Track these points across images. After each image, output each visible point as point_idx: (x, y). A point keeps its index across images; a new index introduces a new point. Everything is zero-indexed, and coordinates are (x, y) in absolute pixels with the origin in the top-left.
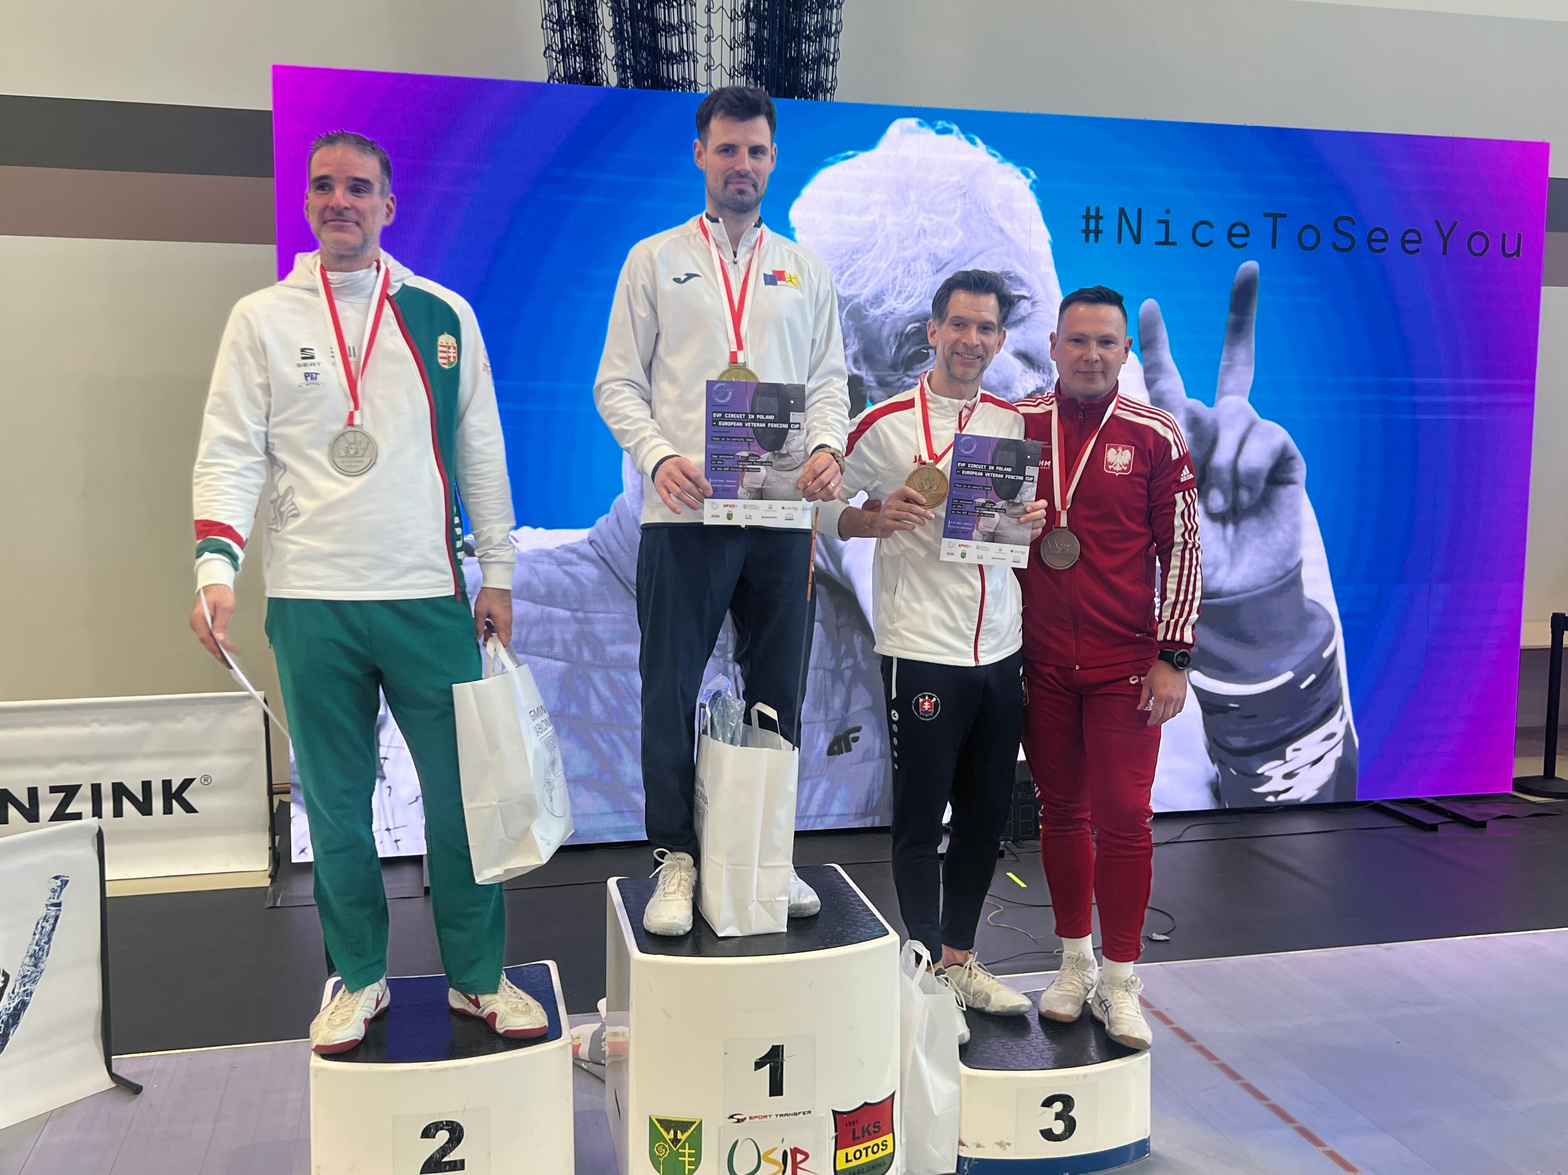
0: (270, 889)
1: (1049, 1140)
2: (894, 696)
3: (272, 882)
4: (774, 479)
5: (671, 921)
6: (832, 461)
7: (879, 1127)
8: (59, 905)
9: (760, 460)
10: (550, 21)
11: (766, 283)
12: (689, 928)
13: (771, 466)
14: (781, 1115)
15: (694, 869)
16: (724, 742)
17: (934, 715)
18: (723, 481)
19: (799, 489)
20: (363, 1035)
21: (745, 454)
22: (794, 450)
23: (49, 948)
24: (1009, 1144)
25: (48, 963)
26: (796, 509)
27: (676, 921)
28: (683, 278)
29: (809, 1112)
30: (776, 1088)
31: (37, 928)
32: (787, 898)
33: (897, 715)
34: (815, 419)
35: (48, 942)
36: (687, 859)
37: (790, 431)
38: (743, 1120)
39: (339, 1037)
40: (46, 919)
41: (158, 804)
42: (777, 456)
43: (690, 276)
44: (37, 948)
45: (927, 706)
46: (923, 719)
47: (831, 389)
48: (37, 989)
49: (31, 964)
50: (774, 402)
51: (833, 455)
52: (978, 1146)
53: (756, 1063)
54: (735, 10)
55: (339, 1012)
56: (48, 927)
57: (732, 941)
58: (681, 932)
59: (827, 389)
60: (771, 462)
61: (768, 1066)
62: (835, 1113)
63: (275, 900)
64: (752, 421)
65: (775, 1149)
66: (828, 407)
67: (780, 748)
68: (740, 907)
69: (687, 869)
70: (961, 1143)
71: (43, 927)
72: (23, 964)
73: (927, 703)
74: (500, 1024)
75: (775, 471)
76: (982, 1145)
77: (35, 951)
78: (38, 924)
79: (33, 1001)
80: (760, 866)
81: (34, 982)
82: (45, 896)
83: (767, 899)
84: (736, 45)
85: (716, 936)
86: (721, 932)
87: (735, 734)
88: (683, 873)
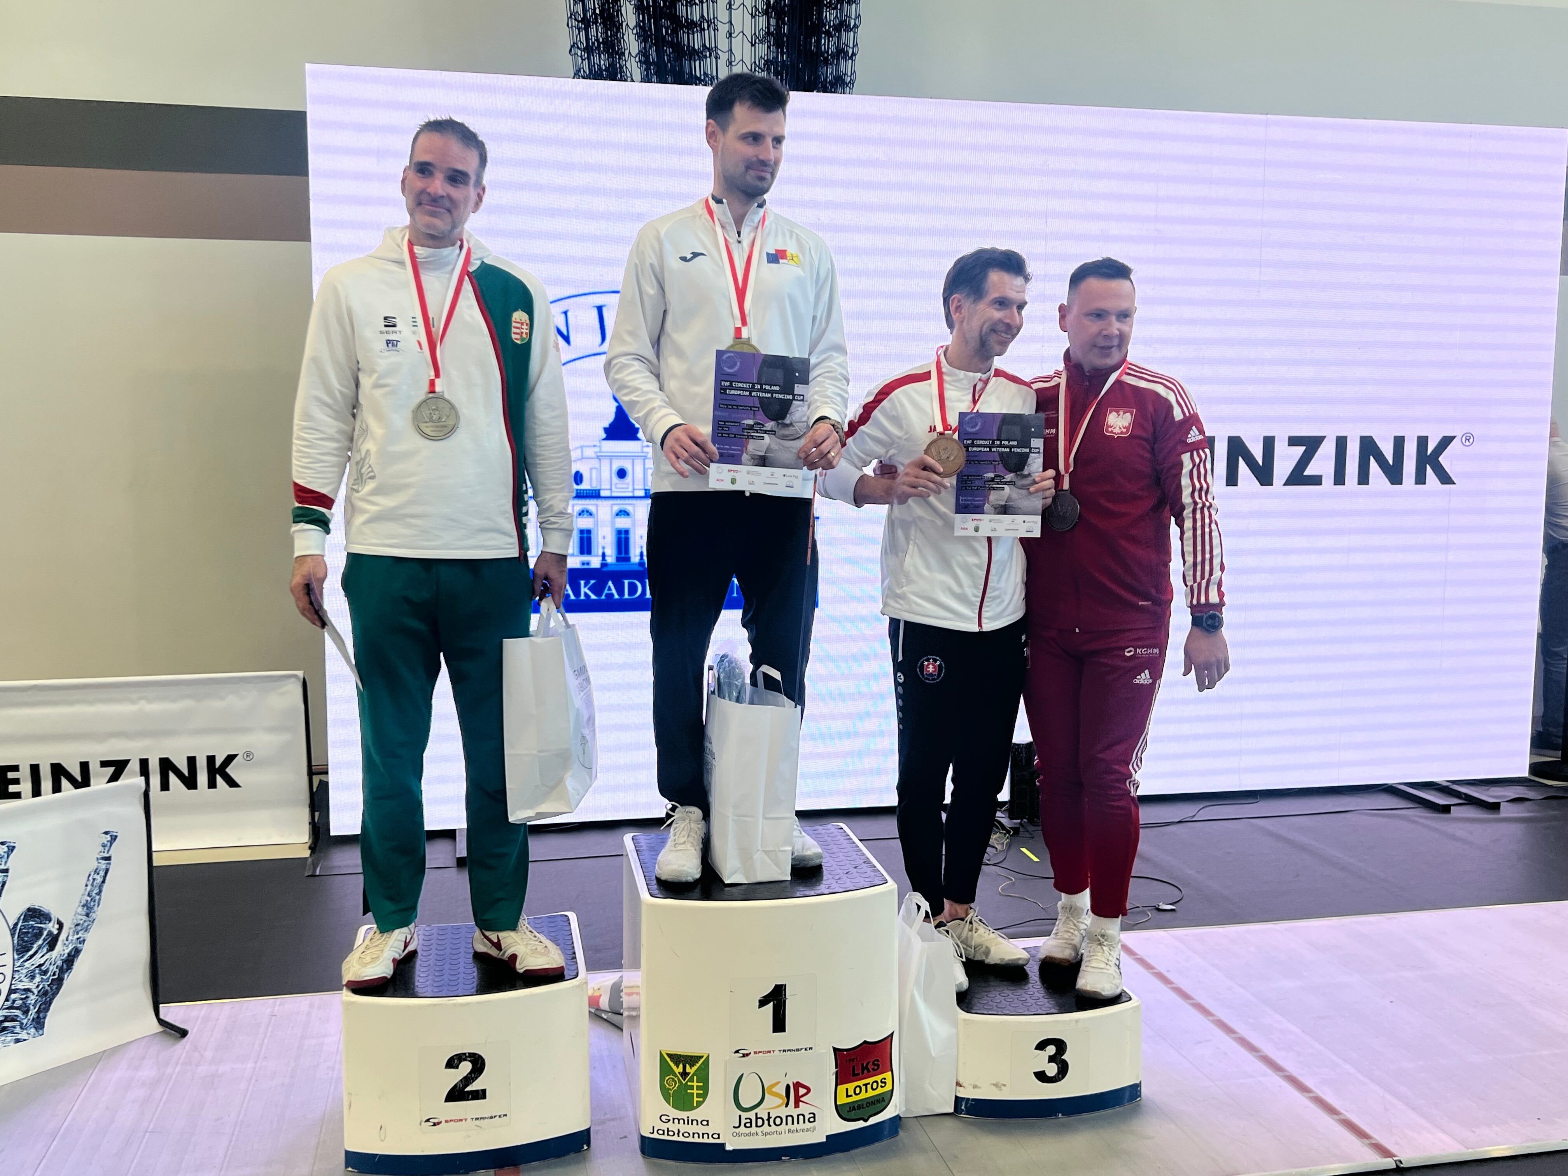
0: (310, 860)
1: (1043, 1082)
2: (901, 658)
3: (311, 855)
4: (777, 448)
5: (681, 869)
6: (831, 431)
7: (878, 1065)
8: (108, 859)
9: (764, 429)
10: (576, 19)
11: (769, 262)
12: (698, 876)
13: (775, 434)
14: (784, 1051)
15: (703, 822)
16: (730, 700)
17: (939, 677)
18: (728, 447)
19: (801, 458)
20: (391, 972)
21: (751, 422)
22: (798, 420)
23: (100, 899)
24: (1005, 1085)
25: (99, 913)
26: (797, 477)
27: (685, 868)
28: (689, 256)
29: (811, 1048)
30: (779, 1025)
31: (88, 880)
33: (902, 677)
34: (816, 393)
35: (99, 893)
36: (696, 812)
37: (794, 402)
38: (747, 1055)
39: (369, 974)
40: (96, 872)
41: (202, 778)
42: (780, 426)
43: (696, 255)
44: (89, 899)
45: (931, 669)
46: (928, 681)
47: (831, 364)
48: (90, 937)
49: (84, 913)
50: (779, 374)
51: (833, 426)
52: (975, 1087)
53: (760, 1001)
54: (755, 6)
55: (368, 952)
56: (99, 879)
57: (739, 888)
58: (690, 879)
59: (827, 364)
60: (775, 431)
61: (772, 1003)
62: (835, 1049)
63: (315, 870)
65: (778, 1083)
66: (828, 381)
67: (784, 707)
68: (746, 855)
69: (696, 821)
70: (958, 1084)
71: (94, 879)
72: (76, 913)
73: (931, 666)
74: (520, 964)
75: (778, 441)
76: (979, 1085)
77: (87, 901)
78: (90, 875)
79: (86, 949)
80: (765, 818)
81: (86, 931)
82: (96, 851)
83: (772, 848)
84: (757, 41)
85: (723, 882)
86: (728, 879)
87: (742, 692)
88: (693, 825)
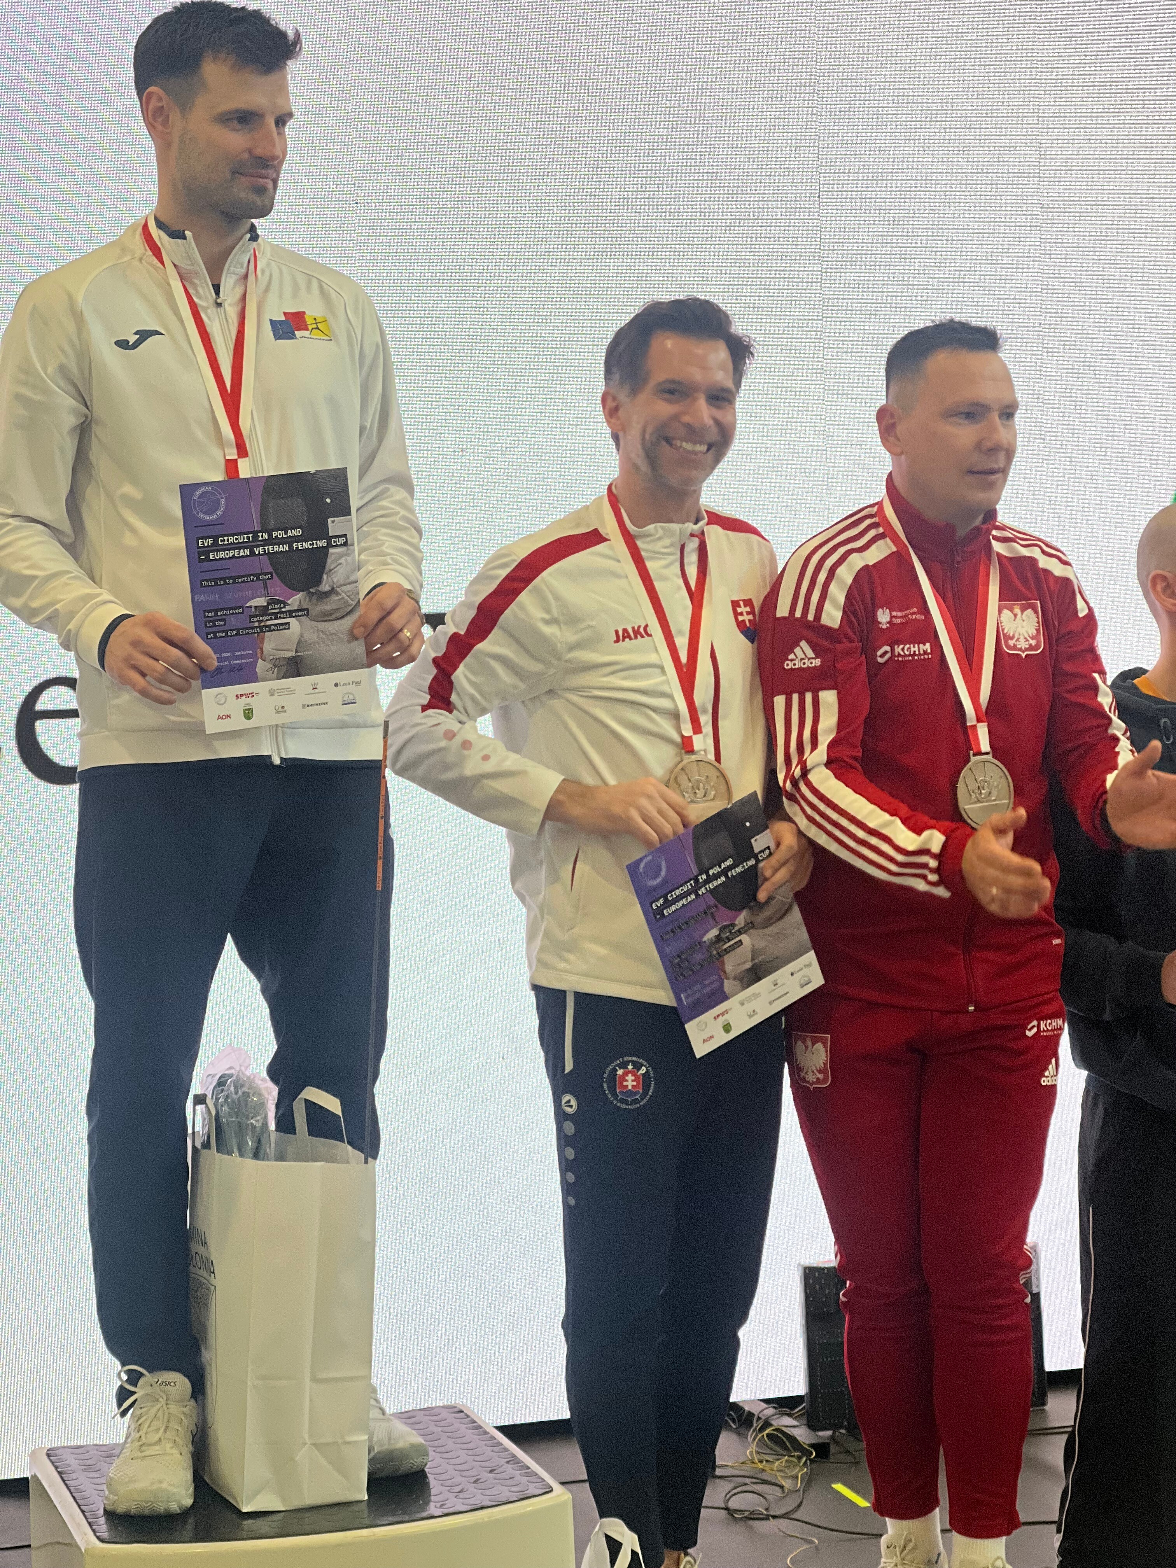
2: (569, 1066)
4: (315, 638)
5: (155, 1487)
9: (288, 609)
11: (277, 337)
12: (189, 1501)
13: (307, 615)
15: (193, 1403)
16: (242, 1155)
17: (642, 1098)
22: (342, 581)
27: (164, 1486)
28: (132, 339)
32: (366, 1437)
33: (574, 1102)
36: (178, 1384)
37: (331, 552)
42: (314, 598)
43: (144, 335)
45: (630, 1082)
46: (624, 1106)
47: (386, 503)
50: (298, 506)
57: (270, 1518)
58: (174, 1507)
59: (379, 504)
60: (307, 609)
64: (266, 543)
66: (384, 530)
68: (281, 1455)
69: (180, 1401)
73: (630, 1077)
75: (314, 624)
80: (315, 1380)
83: (329, 1439)
85: (236, 1509)
86: (248, 1503)
87: (263, 1141)
88: (174, 1408)
